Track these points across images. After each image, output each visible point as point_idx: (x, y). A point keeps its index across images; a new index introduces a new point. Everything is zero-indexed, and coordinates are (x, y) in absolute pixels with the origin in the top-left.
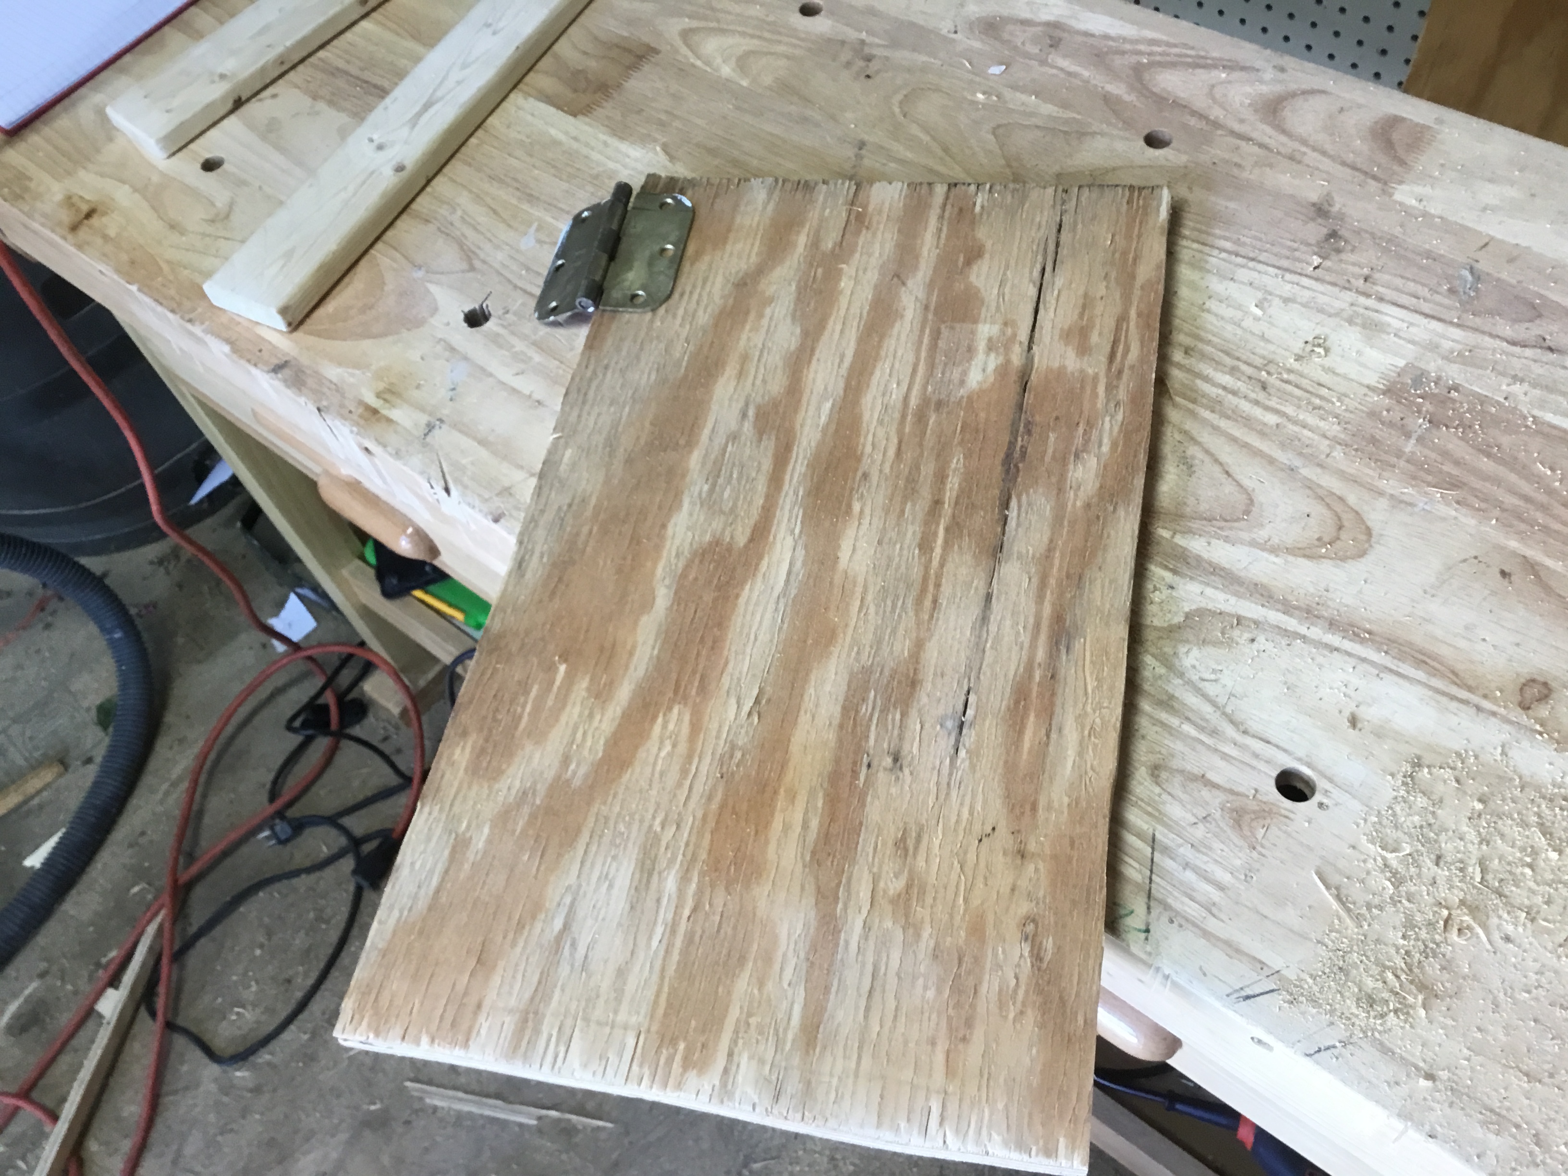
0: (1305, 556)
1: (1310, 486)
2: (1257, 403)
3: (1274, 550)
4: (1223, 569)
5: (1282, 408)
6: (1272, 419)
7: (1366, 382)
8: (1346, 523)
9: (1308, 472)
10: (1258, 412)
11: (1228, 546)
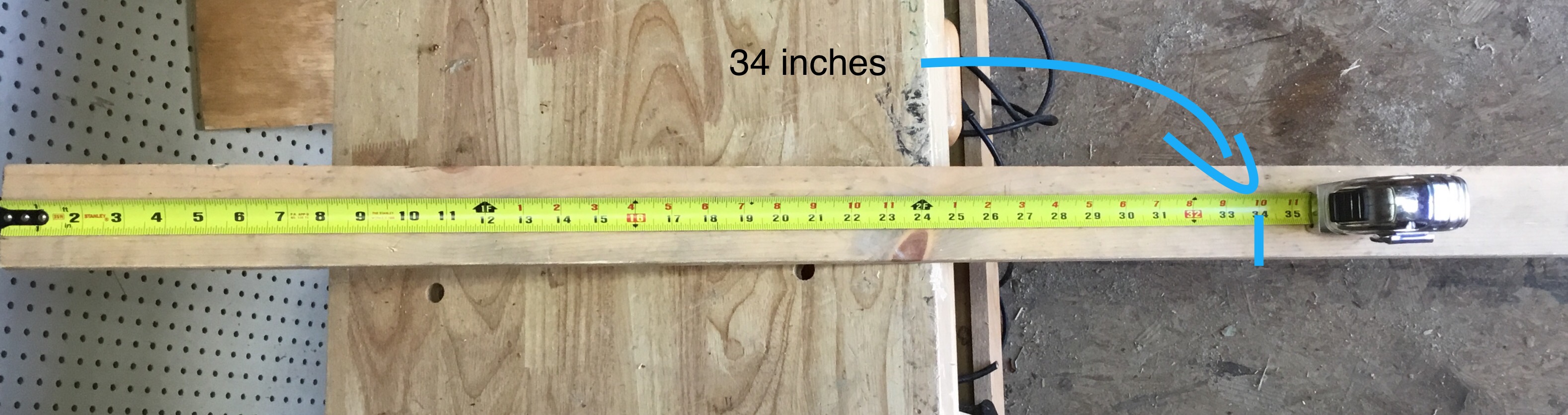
0: (674, 22)
1: (632, 49)
2: (595, 109)
3: (680, 40)
4: (705, 52)
5: (592, 94)
6: (601, 94)
7: (552, 69)
8: (644, 19)
9: (623, 56)
10: (600, 105)
11: (691, 60)
